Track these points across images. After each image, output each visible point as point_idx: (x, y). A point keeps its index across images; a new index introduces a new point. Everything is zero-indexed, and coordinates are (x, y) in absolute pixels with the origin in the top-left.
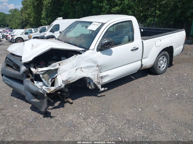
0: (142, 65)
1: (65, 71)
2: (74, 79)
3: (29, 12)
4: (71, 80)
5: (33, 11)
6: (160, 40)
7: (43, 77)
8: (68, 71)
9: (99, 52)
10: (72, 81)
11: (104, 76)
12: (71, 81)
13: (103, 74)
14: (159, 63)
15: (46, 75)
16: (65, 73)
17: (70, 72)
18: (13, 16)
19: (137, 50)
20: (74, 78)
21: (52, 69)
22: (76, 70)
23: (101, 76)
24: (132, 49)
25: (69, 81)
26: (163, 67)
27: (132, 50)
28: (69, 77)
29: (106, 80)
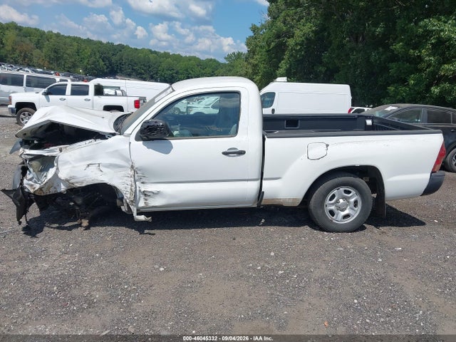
0: (261, 193)
1: (66, 163)
2: (82, 182)
3: (256, 62)
4: (77, 183)
5: (264, 60)
6: (327, 146)
7: (31, 166)
8: (71, 164)
9: (141, 143)
10: (78, 185)
11: (150, 192)
12: (76, 185)
13: (150, 188)
14: (328, 202)
15: (34, 163)
16: (66, 167)
17: (74, 167)
18: (231, 68)
19: (242, 157)
20: (81, 180)
21: (46, 154)
22: (88, 166)
23: (143, 190)
24: (226, 150)
25: (72, 184)
26: (347, 216)
27: (225, 153)
28: (72, 175)
29: (156, 202)
